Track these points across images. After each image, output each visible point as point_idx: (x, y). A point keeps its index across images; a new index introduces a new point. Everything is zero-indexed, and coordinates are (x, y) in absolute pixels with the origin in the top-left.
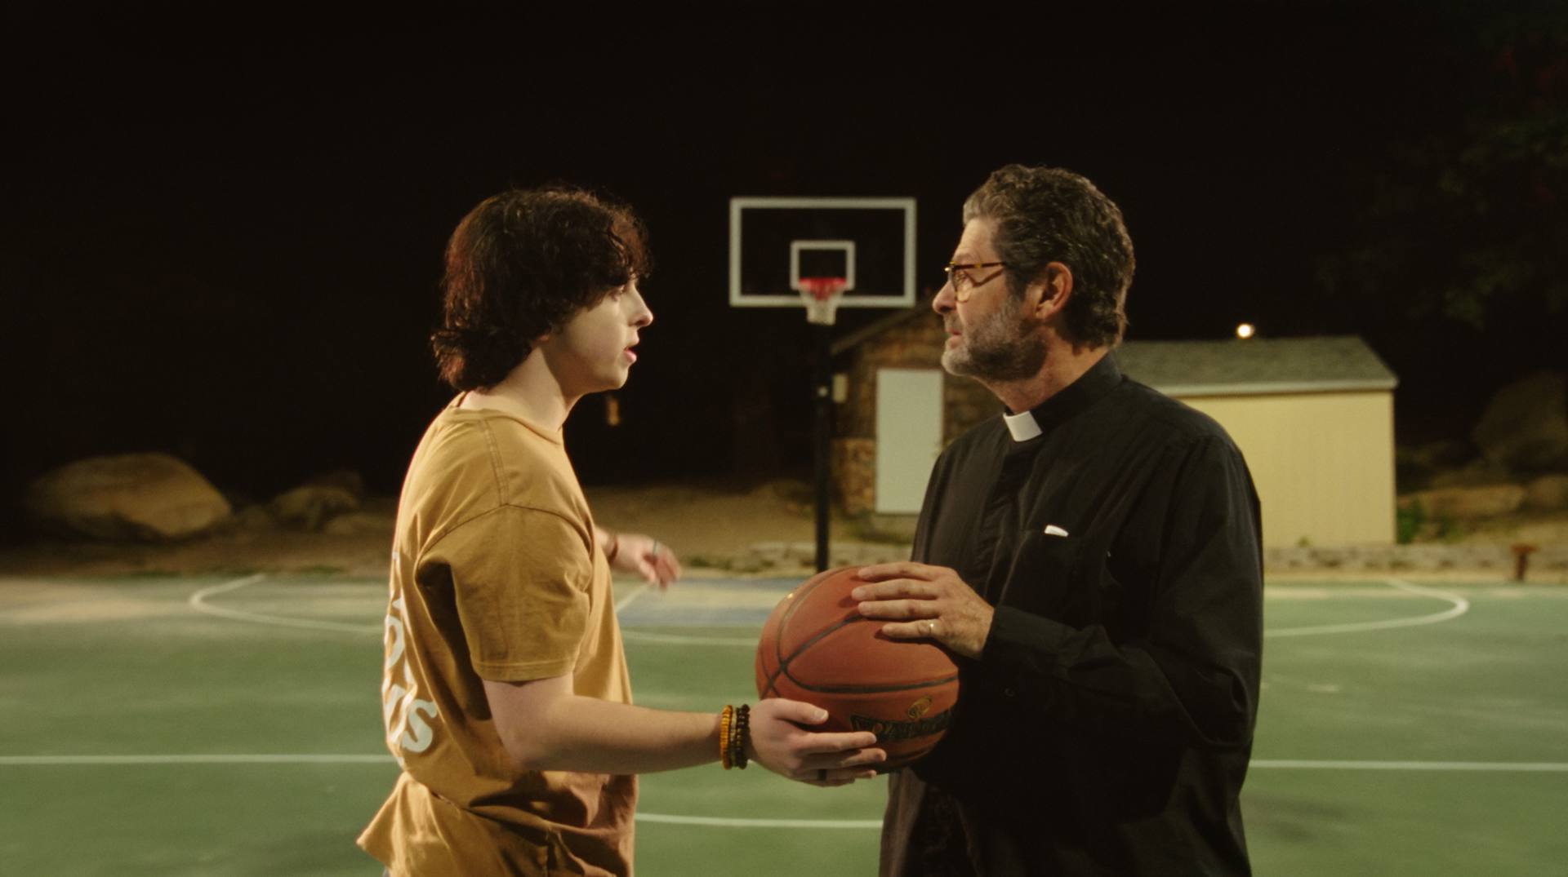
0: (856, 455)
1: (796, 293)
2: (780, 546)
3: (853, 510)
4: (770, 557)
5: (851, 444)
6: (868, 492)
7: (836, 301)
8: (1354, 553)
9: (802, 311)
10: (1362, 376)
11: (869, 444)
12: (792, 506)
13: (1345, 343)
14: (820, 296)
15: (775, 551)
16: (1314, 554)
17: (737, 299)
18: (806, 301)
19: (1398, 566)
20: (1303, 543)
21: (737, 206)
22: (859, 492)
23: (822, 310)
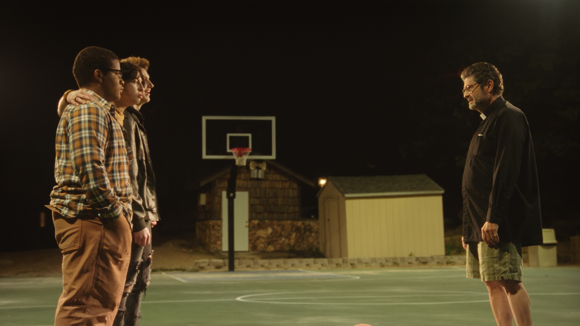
0: (213, 226)
1: (231, 154)
2: (206, 260)
3: (212, 251)
4: (202, 265)
5: (211, 223)
6: (219, 242)
7: (245, 158)
8: (432, 258)
9: (234, 161)
10: (431, 189)
11: (219, 222)
12: (184, 250)
13: (420, 176)
14: (240, 155)
15: (204, 262)
16: (417, 259)
17: (205, 156)
18: (235, 157)
19: (448, 263)
20: (411, 255)
21: (204, 119)
22: (215, 243)
23: (241, 161)
